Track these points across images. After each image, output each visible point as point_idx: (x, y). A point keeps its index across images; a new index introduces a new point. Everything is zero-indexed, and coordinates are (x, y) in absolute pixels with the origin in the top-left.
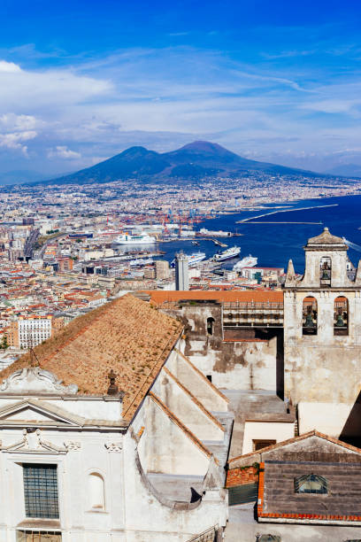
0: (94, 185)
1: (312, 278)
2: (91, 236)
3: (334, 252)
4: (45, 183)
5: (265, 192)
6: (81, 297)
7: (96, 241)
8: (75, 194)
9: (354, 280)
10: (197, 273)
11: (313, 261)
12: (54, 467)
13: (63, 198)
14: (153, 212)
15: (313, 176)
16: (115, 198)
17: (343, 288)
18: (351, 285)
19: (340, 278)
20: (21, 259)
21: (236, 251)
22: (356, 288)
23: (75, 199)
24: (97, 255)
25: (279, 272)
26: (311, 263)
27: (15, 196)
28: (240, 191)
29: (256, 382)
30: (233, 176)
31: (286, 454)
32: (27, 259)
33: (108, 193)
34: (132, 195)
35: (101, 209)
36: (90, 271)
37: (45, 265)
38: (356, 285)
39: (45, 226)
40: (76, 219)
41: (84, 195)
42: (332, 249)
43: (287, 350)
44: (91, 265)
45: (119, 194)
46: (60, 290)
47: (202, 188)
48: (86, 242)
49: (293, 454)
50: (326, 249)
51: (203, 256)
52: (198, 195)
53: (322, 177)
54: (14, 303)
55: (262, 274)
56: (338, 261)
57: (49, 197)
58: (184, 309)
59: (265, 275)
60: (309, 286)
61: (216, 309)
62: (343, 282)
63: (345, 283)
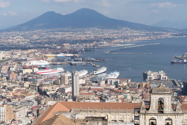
0: (28, 32)
1: (154, 109)
3: (165, 96)
4: (1, 31)
8: (17, 37)
9: (175, 110)
11: (155, 100)
16: (38, 39)
17: (170, 114)
18: (174, 113)
19: (168, 109)
21: (104, 69)
22: (176, 114)
23: (17, 40)
24: (29, 71)
25: (128, 81)
26: (153, 101)
33: (35, 37)
36: (25, 79)
37: (2, 76)
38: (176, 113)
40: (18, 51)
41: (22, 37)
42: (164, 94)
44: (26, 76)
47: (86, 34)
48: (24, 64)
50: (161, 94)
55: (119, 82)
56: (167, 100)
58: (89, 122)
59: (120, 83)
60: (152, 112)
61: (105, 122)
62: (170, 110)
63: (171, 111)
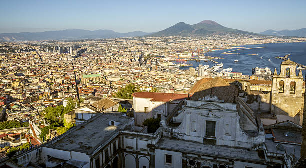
0: (165, 38)
1: (283, 75)
2: (164, 57)
4: (146, 37)
5: (234, 41)
6: (162, 81)
7: (166, 59)
8: (157, 41)
10: (206, 73)
12: (215, 122)
13: (153, 42)
14: (188, 49)
15: (255, 35)
16: (173, 43)
17: (294, 78)
20: (139, 65)
21: (222, 65)
23: (157, 43)
24: (166, 65)
25: (240, 74)
26: (283, 70)
27: (135, 41)
28: (224, 41)
29: (261, 107)
30: (221, 34)
31: (279, 127)
32: (141, 65)
33: (170, 41)
34: (179, 42)
35: (168, 47)
36: (164, 71)
37: (148, 68)
39: (147, 53)
40: (158, 51)
41: (161, 41)
43: (273, 98)
44: (164, 69)
45: (174, 41)
46: (154, 77)
47: (207, 39)
48: (162, 59)
49: (282, 127)
50: (289, 65)
51: (209, 67)
52: (206, 42)
53: (258, 35)
54: (137, 82)
55: (233, 75)
56: (293, 69)
57: (147, 42)
59: (235, 75)
60: (282, 77)
62: (294, 76)
